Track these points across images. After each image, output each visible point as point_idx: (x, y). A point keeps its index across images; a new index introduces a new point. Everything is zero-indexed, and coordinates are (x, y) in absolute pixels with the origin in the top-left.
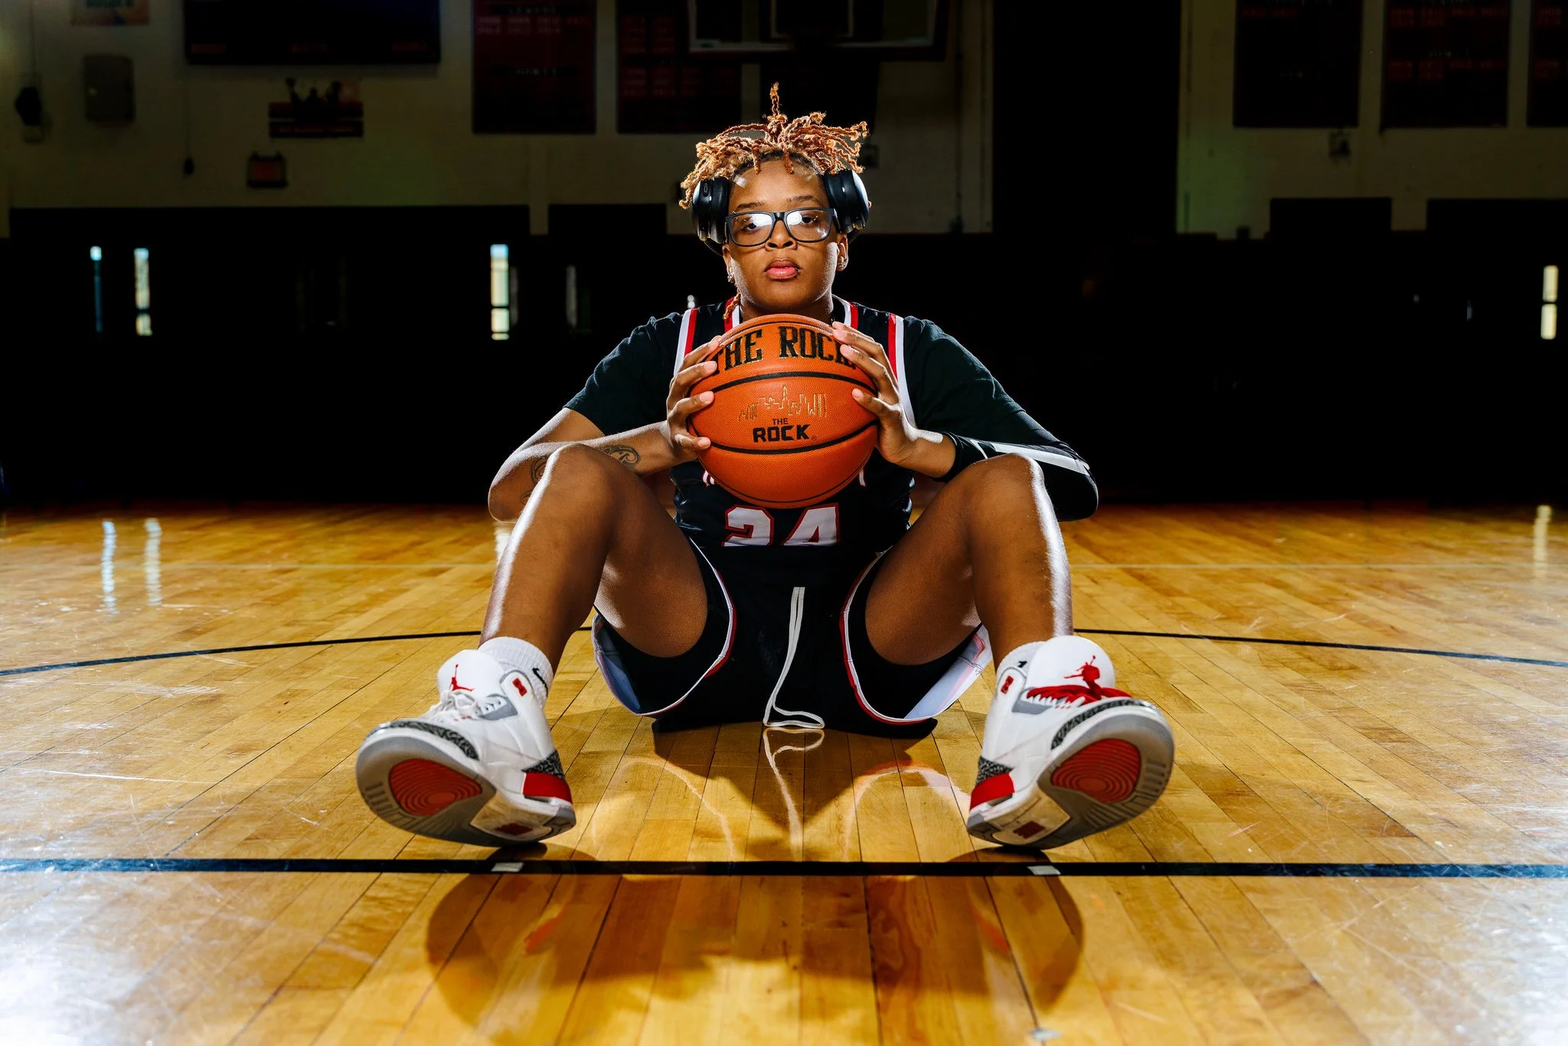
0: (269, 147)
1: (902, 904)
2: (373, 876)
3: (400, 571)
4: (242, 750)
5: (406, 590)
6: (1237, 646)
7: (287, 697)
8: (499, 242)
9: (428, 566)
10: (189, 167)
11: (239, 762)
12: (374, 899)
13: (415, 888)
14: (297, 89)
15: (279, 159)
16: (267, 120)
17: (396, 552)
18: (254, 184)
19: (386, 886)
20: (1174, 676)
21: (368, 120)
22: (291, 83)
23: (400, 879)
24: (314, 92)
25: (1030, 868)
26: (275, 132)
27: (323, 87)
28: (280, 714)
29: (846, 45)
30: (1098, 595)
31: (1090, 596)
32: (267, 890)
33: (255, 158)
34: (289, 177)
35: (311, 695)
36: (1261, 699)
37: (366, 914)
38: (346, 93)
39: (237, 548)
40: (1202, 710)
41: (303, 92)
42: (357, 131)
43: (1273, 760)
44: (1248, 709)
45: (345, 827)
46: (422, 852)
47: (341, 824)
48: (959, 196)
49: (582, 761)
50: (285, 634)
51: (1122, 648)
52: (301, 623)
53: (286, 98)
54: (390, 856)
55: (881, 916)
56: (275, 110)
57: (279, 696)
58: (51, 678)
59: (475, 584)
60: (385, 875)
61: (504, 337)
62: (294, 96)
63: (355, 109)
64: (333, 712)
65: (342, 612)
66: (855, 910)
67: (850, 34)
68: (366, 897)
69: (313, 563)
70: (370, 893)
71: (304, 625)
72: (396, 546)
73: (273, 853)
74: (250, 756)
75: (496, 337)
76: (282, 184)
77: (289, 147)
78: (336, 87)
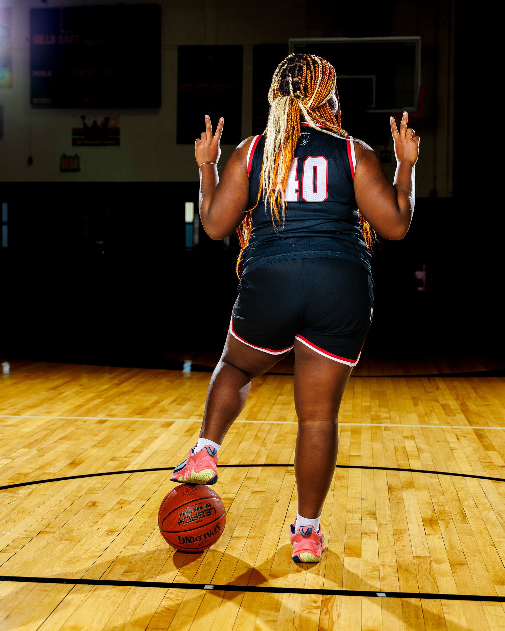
0: (71, 151)
1: (332, 606)
2: (166, 589)
3: (152, 423)
4: (111, 532)
5: (157, 438)
6: (501, 484)
7: (121, 503)
8: (189, 201)
9: (164, 419)
10: (30, 161)
11: (111, 538)
12: (168, 598)
13: (181, 594)
14: (87, 121)
15: (76, 157)
16: (70, 137)
17: (148, 408)
18: (63, 170)
19: (171, 593)
20: (466, 503)
21: (122, 137)
22: (83, 118)
23: (175, 590)
24: (95, 122)
25: (377, 594)
26: (75, 143)
27: (100, 121)
28: (121, 513)
29: (371, 111)
30: (456, 449)
31: (452, 449)
32: (135, 593)
33: (64, 157)
34: (81, 167)
35: (130, 503)
36: (494, 517)
37: (167, 604)
38: (112, 123)
39: (77, 404)
40: (468, 522)
41: (90, 123)
42: (117, 143)
43: (482, 549)
44: (485, 522)
45: (154, 569)
46: (181, 580)
47: (153, 568)
48: (435, 178)
49: (233, 541)
50: (111, 466)
51: (453, 484)
52: (117, 459)
53: (81, 126)
54: (171, 582)
55: (325, 610)
56: (75, 132)
57: (118, 503)
58: (30, 490)
59: (186, 434)
60: (170, 589)
61: (191, 250)
62: (85, 125)
63: (117, 131)
64: (140, 513)
65: (133, 452)
66: (317, 608)
67: (374, 106)
68: (166, 597)
69: (113, 416)
70: (167, 596)
71: (119, 460)
72: (147, 404)
73: (133, 579)
74: (116, 534)
75: (188, 250)
76: (77, 170)
77: (82, 151)
78: (107, 119)
